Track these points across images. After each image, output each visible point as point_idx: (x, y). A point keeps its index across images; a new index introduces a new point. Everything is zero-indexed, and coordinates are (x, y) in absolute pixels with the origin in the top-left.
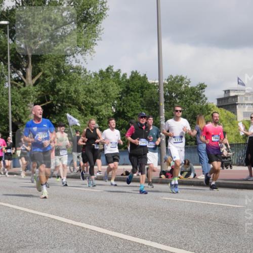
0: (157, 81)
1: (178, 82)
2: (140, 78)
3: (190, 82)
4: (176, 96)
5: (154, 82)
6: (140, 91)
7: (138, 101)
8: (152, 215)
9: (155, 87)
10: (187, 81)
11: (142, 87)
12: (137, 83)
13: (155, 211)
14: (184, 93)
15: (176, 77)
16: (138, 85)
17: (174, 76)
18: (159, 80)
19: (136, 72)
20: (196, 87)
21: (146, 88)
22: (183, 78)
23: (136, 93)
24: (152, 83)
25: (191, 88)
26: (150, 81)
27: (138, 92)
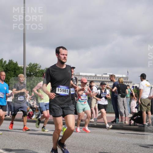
0: (23, 66)
1: (34, 66)
2: (14, 64)
3: (41, 67)
4: (33, 74)
5: (21, 66)
6: (13, 71)
7: (12, 76)
8: (17, 139)
9: (22, 69)
10: (39, 66)
11: (15, 69)
12: (12, 66)
13: (18, 136)
14: (37, 73)
15: (34, 64)
16: (12, 67)
17: (32, 63)
18: (24, 65)
19: (12, 60)
20: (44, 70)
21: (17, 69)
22: (37, 64)
23: (11, 72)
24: (21, 67)
25: (41, 70)
26: (19, 66)
27: (12, 71)
